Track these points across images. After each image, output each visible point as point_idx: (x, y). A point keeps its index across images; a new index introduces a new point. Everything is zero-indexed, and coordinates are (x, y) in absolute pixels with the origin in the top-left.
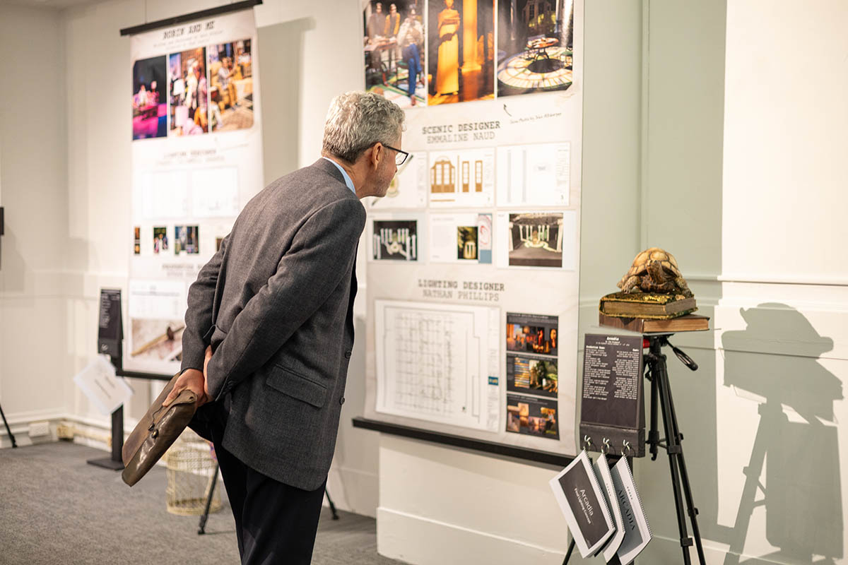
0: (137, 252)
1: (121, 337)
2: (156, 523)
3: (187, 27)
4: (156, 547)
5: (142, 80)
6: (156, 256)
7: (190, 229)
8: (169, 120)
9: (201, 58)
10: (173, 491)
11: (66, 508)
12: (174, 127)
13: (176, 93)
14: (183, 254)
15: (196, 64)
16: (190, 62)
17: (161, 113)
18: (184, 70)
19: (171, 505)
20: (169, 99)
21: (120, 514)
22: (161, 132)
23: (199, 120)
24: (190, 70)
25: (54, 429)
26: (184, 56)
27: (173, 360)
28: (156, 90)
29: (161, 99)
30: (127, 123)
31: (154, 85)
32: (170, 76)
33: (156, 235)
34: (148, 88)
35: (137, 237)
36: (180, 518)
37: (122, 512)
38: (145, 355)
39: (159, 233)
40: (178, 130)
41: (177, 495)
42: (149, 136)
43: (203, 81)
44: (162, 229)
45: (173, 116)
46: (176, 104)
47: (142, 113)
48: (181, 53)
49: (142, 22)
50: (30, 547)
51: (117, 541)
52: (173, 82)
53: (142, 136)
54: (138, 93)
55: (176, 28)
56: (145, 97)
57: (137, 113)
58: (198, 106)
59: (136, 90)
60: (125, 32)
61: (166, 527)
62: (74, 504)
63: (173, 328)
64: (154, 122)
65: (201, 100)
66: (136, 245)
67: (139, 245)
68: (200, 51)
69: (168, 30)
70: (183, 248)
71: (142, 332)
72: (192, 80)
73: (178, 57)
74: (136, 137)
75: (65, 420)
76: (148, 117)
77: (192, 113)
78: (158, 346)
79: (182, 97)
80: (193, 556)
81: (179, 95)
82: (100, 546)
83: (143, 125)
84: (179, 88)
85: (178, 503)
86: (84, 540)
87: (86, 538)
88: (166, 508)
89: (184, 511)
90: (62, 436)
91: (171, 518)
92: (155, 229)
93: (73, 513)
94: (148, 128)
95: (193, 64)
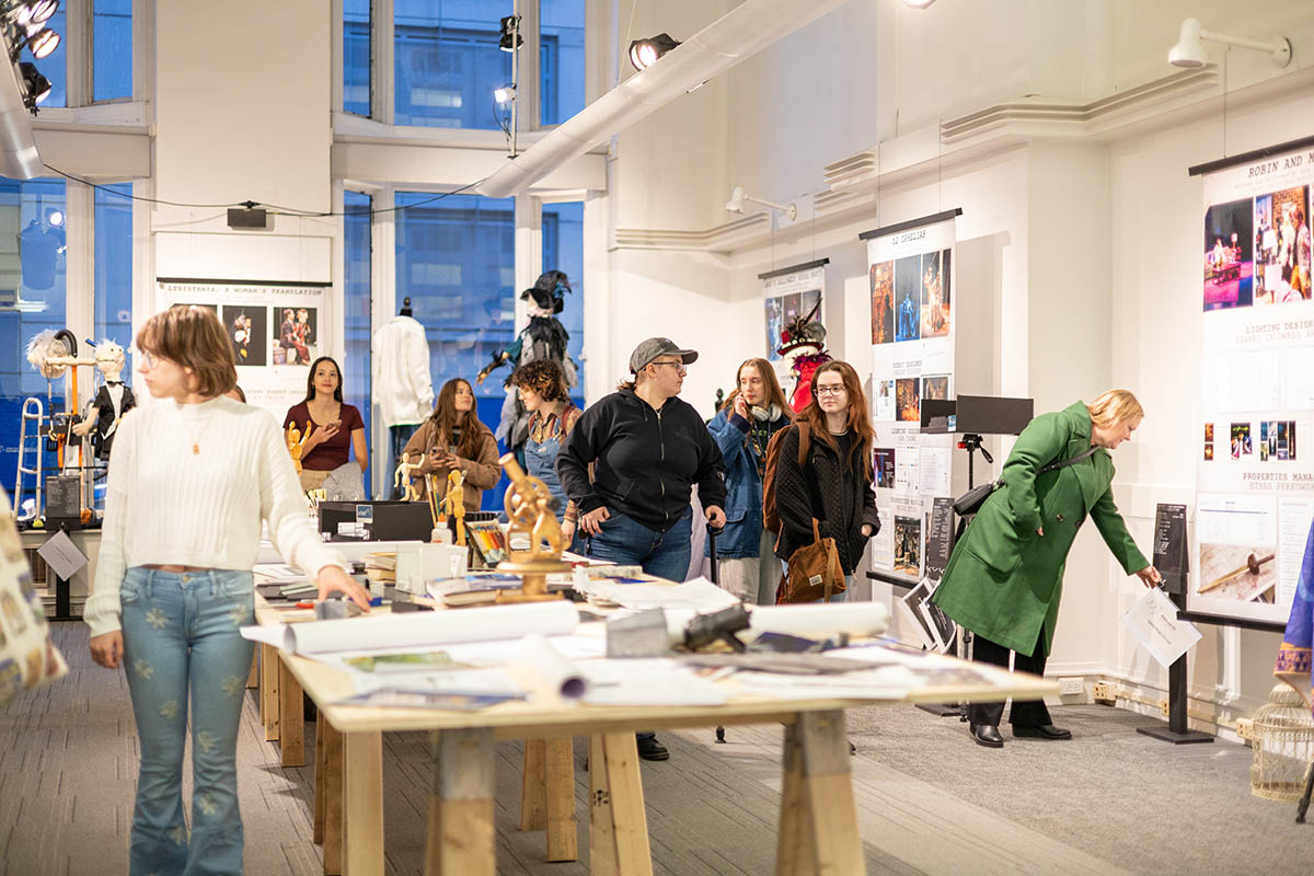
0: (1208, 458)
1: (1186, 568)
2: (1238, 805)
3: (1281, 160)
4: (1241, 829)
5: (1217, 231)
6: (1235, 462)
7: (1282, 426)
8: (1255, 283)
9: (1301, 201)
10: (1260, 767)
11: (1119, 778)
12: (1262, 292)
13: (1265, 246)
14: (1273, 459)
15: (1293, 209)
16: (1284, 206)
17: (1243, 274)
18: (1276, 216)
19: (1258, 786)
20: (1256, 255)
21: (1190, 792)
22: (1244, 298)
23: (1298, 280)
24: (1286, 216)
25: (1090, 687)
26: (1276, 198)
27: (1256, 600)
28: (1238, 244)
29: (1245, 256)
30: (1197, 288)
31: (1235, 238)
32: (1257, 225)
33: (1234, 434)
34: (1227, 243)
35: (1209, 438)
36: (1270, 804)
37: (1193, 789)
38: (1218, 592)
39: (1240, 432)
40: (1268, 295)
41: (1266, 774)
42: (1226, 305)
43: (1304, 229)
44: (1243, 426)
45: (1261, 278)
46: (1264, 262)
47: (1216, 275)
48: (1273, 196)
49: (1219, 157)
50: (1083, 813)
51: (1191, 819)
52: (1261, 233)
53: (1216, 305)
54: (1212, 249)
55: (1266, 162)
56: (1223, 255)
57: (1211, 275)
58: (1296, 261)
59: (1210, 246)
60: (1194, 171)
61: (1253, 810)
62: (1128, 774)
63: (1258, 558)
64: (1233, 286)
65: (1300, 256)
66: (1207, 447)
67: (1211, 447)
68: (1300, 191)
69: (1255, 165)
70: (1272, 452)
71: (1213, 562)
72: (1288, 230)
73: (1269, 199)
74: (1208, 307)
75: (1103, 677)
76: (1227, 280)
77: (1287, 274)
78: (1235, 581)
79: (1274, 252)
80: (1292, 845)
81: (1270, 249)
82: (1169, 821)
83: (1219, 290)
84: (1270, 240)
85: (1266, 786)
86: (1148, 813)
87: (1151, 811)
88: (1251, 790)
89: (1275, 795)
90: (1100, 697)
91: (1256, 802)
92: (1233, 426)
93: (1129, 784)
94: (1226, 293)
95: (1289, 209)
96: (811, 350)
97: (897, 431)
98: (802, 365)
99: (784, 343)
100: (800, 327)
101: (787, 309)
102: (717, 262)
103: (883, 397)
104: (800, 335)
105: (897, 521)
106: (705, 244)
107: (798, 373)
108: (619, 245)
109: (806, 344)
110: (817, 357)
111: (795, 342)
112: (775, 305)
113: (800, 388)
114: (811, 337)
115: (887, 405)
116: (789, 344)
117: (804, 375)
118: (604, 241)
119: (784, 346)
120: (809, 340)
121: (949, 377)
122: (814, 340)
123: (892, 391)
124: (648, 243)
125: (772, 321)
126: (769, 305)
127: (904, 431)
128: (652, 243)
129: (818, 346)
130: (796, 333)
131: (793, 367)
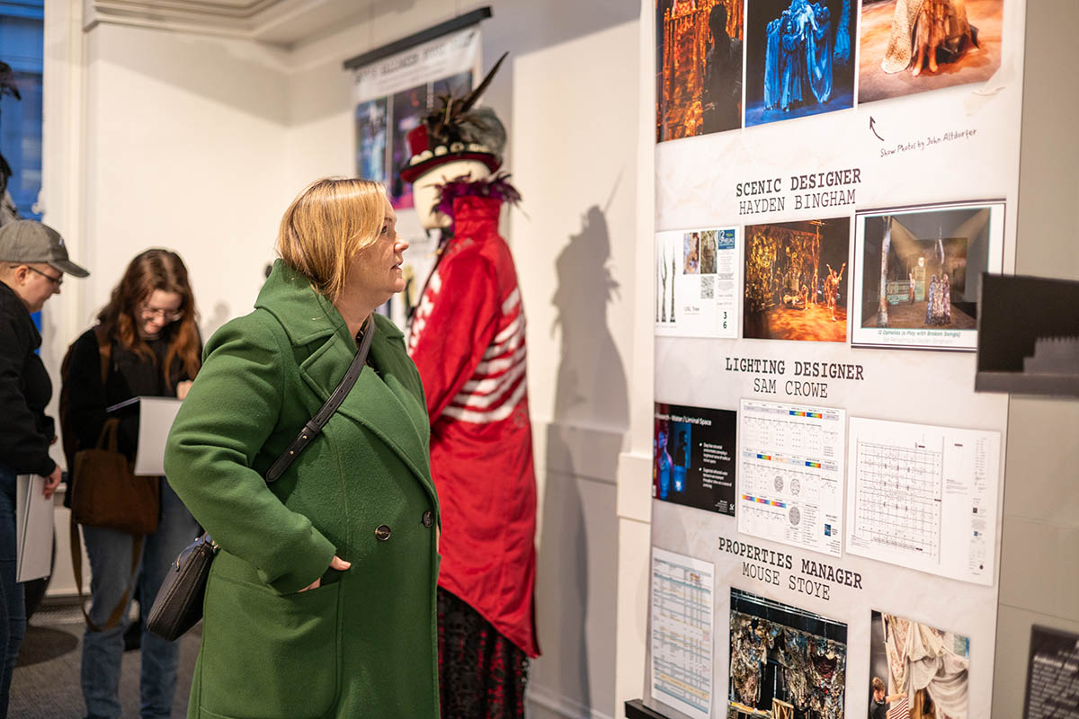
96: (476, 171)
97: (749, 365)
98: (456, 201)
99: (417, 151)
100: (452, 120)
101: (398, 117)
102: (268, 59)
103: (696, 278)
104: (454, 135)
105: (740, 604)
106: (250, 28)
107: (447, 221)
108: (100, 16)
109: (467, 156)
110: (491, 186)
111: (441, 151)
112: (374, 113)
113: (451, 254)
114: (477, 142)
115: (709, 294)
116: (426, 155)
117: (460, 226)
118: (77, 14)
119: (416, 160)
120: (473, 148)
121: (997, 212)
122: (484, 149)
123: (731, 262)
124: (152, 17)
125: (367, 142)
126: (364, 114)
127: (776, 367)
128: (160, 18)
129: (491, 161)
130: (444, 130)
131: (436, 209)
